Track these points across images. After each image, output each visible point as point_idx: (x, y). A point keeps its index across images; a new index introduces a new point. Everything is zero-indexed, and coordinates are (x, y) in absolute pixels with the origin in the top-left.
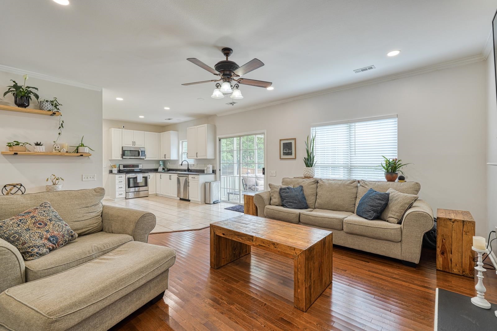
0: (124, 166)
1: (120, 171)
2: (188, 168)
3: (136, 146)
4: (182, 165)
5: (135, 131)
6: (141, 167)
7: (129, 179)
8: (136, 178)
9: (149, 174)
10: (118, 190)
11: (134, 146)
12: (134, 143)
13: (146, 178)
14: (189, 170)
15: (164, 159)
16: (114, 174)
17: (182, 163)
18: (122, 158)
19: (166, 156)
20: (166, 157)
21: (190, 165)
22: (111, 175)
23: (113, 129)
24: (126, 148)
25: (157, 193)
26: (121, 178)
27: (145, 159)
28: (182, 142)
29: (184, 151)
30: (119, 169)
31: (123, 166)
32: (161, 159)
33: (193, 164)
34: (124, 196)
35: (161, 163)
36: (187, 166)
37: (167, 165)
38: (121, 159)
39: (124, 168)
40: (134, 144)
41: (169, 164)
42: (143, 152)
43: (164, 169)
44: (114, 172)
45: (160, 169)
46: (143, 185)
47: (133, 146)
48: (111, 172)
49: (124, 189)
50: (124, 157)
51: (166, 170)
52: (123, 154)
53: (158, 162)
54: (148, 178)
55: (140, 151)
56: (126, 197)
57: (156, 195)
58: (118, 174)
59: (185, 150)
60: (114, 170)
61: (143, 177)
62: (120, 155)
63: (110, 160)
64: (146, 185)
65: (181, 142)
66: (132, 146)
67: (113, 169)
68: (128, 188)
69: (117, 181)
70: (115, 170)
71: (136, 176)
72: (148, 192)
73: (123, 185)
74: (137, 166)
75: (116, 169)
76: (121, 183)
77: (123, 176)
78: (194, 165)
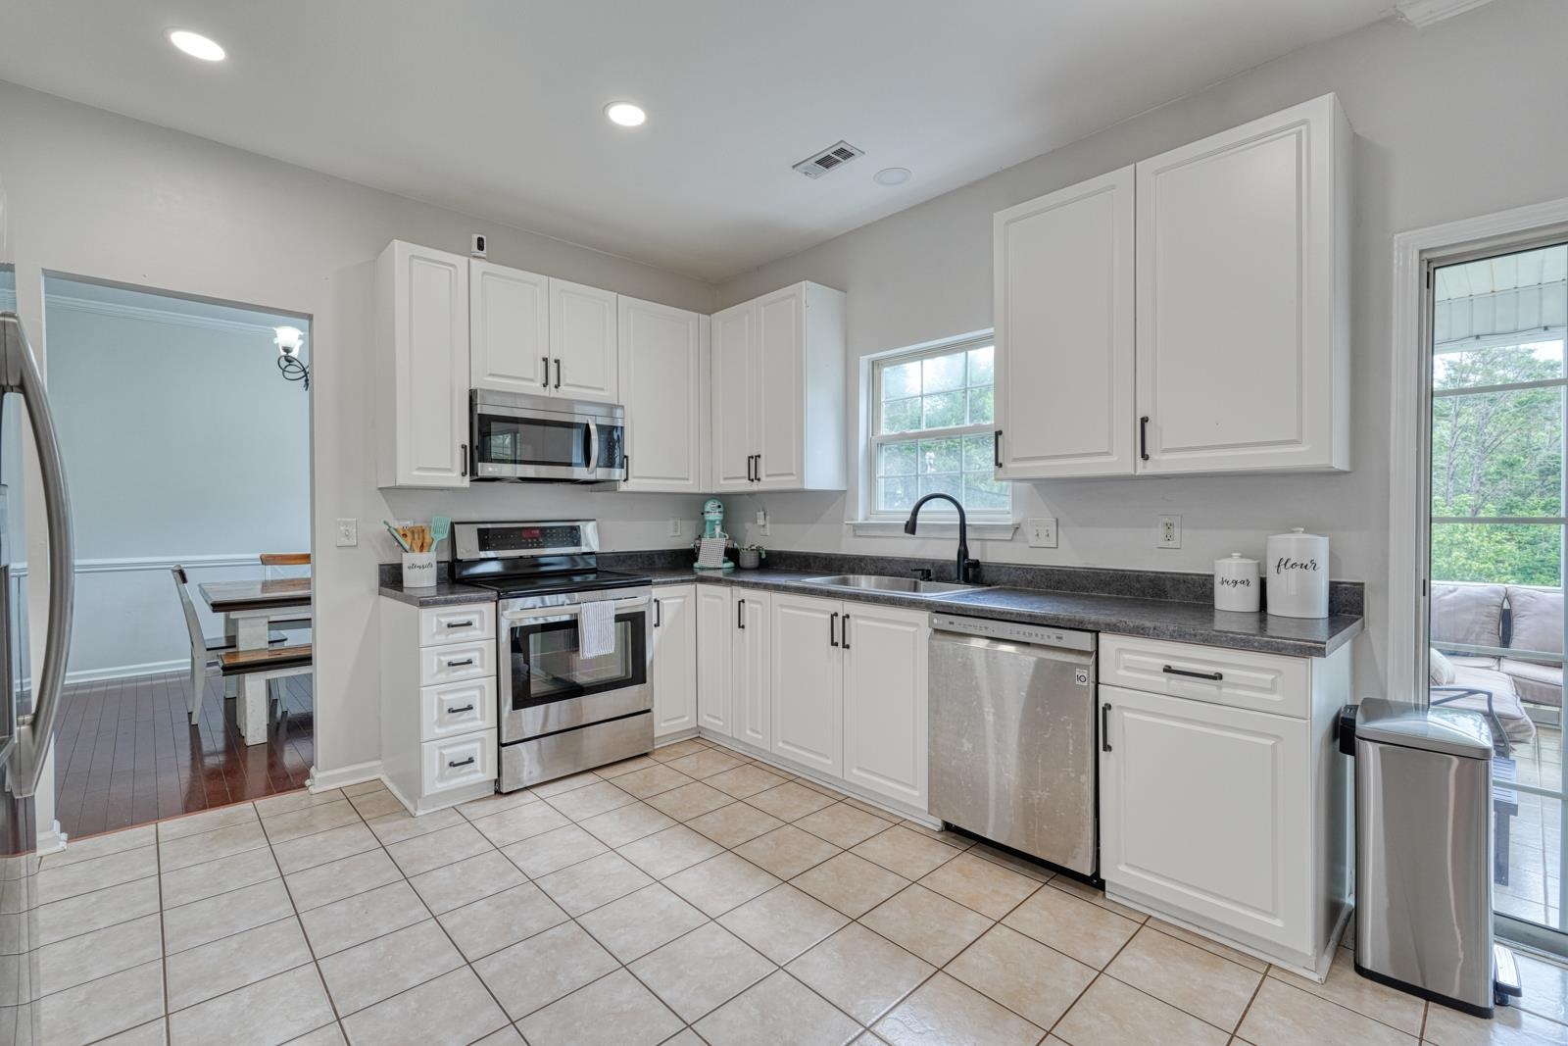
0: (488, 538)
1: (455, 578)
2: (963, 552)
3: (565, 392)
4: (911, 527)
5: (557, 283)
6: (592, 540)
7: (519, 640)
8: (572, 625)
9: (657, 592)
10: (439, 731)
11: (551, 392)
12: (552, 370)
13: (634, 625)
14: (970, 572)
15: (743, 486)
16: (409, 600)
17: (915, 513)
18: (473, 472)
19: (762, 462)
20: (762, 474)
21: (978, 528)
22: (391, 605)
23: (400, 249)
24: (497, 400)
25: (706, 721)
26: (461, 634)
27: (623, 487)
28: (875, 365)
29: (884, 431)
30: (446, 557)
31: (479, 530)
32: (715, 490)
33: (1010, 520)
34: (483, 773)
35: (714, 515)
36: (957, 534)
37: (748, 526)
38: (466, 482)
39: (483, 546)
40: (553, 380)
41: (761, 522)
42: (612, 437)
43: (732, 554)
44: (410, 578)
45: (712, 555)
46: (616, 671)
47: (545, 392)
48: (392, 578)
49: (482, 720)
50: (487, 469)
51: (749, 560)
52: (478, 450)
53: (693, 505)
54: (651, 619)
55: (593, 427)
56: (497, 782)
57: (698, 738)
58: (436, 603)
59: (892, 421)
60: (413, 566)
61: (619, 618)
62: (458, 454)
63: (380, 489)
64: (638, 673)
65: (864, 362)
66: (535, 388)
67: (407, 560)
68: (516, 706)
69: (431, 662)
70: (422, 571)
71: (574, 609)
72: (651, 725)
73: (481, 688)
74: (572, 535)
75: (430, 558)
76: (462, 672)
77: (475, 618)
78: (1017, 528)
